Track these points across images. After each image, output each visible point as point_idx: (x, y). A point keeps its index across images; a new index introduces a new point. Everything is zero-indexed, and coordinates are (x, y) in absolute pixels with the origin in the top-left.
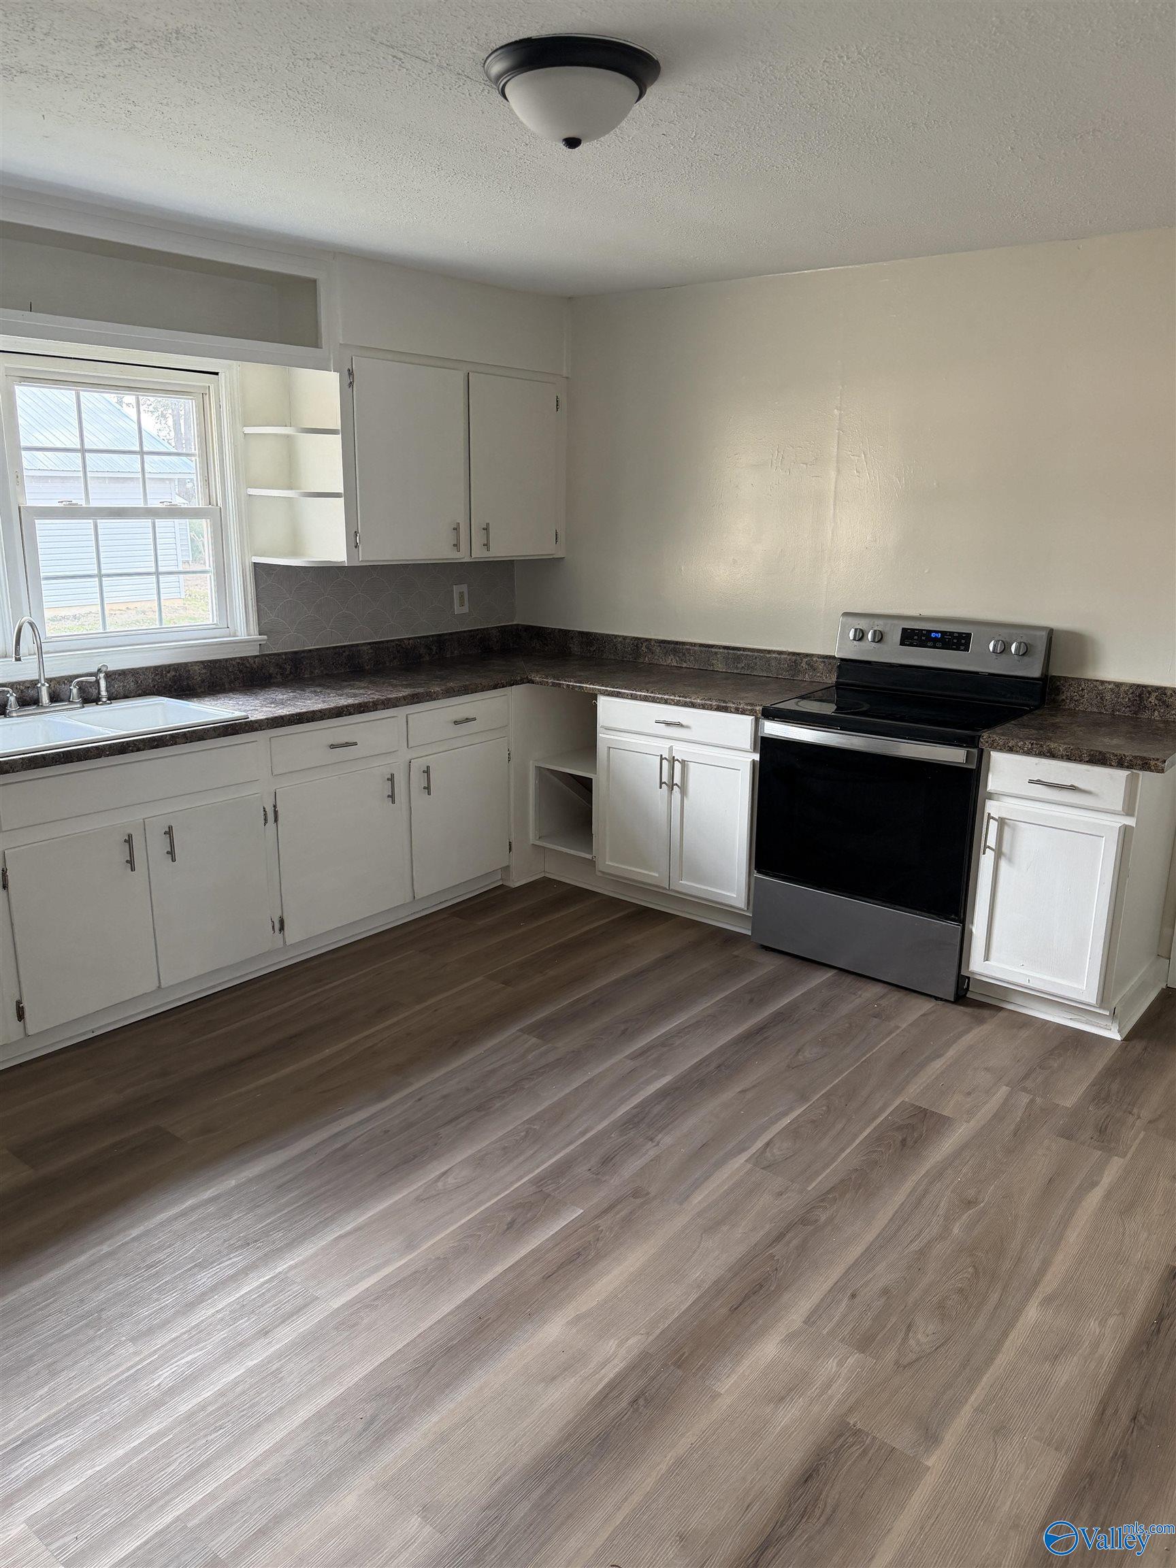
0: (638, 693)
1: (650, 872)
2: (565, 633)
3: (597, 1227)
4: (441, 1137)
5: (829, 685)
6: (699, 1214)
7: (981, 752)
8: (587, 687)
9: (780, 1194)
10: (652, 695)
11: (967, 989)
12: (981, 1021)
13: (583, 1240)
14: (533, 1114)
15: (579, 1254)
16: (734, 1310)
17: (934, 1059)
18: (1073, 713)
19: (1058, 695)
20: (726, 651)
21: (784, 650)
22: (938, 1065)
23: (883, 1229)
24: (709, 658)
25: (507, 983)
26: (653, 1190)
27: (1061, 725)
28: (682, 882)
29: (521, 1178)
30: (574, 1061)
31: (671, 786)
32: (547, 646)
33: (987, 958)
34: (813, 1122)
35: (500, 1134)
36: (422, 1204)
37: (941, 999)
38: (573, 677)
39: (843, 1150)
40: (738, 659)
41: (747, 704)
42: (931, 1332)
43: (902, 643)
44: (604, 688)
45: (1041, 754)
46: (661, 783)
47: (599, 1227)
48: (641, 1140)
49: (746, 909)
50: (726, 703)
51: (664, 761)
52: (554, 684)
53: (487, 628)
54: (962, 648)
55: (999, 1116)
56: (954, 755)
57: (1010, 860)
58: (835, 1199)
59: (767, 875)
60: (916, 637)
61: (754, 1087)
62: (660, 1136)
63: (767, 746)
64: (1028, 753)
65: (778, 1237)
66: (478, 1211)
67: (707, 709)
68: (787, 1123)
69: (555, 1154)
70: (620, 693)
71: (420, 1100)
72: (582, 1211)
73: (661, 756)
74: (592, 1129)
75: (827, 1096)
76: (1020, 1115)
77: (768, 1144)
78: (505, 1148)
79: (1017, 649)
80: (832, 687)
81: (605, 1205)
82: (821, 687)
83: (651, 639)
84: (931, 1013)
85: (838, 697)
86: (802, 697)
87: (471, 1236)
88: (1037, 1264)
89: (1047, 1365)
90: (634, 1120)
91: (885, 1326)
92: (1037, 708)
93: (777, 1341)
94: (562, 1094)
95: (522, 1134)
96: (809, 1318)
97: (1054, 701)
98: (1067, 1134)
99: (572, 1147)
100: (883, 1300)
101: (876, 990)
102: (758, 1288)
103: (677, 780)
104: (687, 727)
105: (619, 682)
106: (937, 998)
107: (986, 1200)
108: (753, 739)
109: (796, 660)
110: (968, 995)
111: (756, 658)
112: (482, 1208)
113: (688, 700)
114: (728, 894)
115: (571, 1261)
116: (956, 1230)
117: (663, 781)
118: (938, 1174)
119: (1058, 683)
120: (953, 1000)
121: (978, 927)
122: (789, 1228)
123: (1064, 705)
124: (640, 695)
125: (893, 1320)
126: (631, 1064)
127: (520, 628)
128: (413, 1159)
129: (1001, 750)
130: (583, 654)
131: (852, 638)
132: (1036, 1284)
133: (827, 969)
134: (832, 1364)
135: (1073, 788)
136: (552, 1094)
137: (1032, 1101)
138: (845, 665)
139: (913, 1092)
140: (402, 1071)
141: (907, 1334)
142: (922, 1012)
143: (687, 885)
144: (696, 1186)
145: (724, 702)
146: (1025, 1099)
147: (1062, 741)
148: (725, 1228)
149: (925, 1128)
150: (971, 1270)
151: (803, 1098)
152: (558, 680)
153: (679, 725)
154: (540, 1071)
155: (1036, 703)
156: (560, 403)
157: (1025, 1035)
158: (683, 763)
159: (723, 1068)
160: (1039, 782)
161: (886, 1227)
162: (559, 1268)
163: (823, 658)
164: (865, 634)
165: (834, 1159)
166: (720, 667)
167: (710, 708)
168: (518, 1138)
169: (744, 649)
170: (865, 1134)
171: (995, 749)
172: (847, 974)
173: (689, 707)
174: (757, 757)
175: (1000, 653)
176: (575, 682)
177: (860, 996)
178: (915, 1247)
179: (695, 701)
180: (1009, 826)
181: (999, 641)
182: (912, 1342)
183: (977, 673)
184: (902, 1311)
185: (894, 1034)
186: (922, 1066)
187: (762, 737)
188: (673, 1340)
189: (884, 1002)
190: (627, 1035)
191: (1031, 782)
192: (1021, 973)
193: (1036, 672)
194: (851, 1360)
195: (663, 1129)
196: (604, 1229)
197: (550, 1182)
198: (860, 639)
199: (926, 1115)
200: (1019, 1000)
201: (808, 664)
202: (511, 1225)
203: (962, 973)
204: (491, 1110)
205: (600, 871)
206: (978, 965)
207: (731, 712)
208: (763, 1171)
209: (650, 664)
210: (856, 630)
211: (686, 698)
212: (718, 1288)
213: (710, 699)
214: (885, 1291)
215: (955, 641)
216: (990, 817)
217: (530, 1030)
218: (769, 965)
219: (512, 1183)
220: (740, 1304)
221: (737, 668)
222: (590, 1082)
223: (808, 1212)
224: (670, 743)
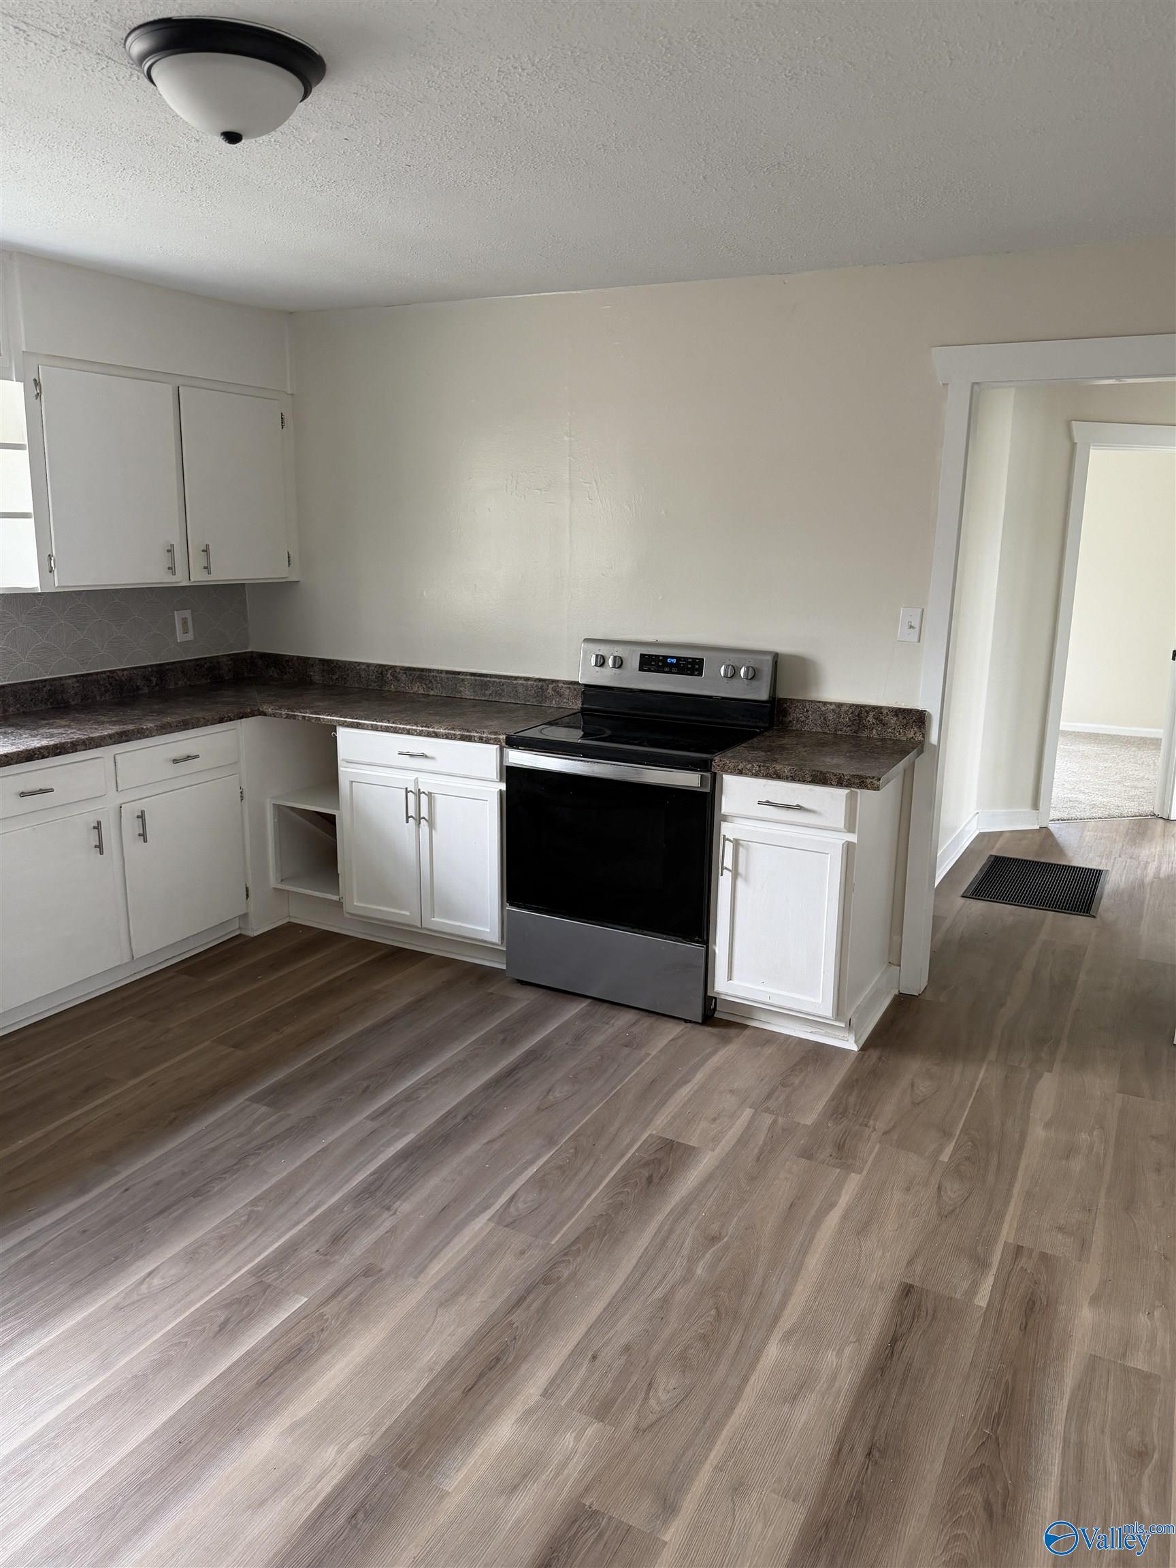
0: (378, 723)
1: (400, 910)
2: (305, 661)
3: (322, 1315)
4: (149, 1232)
5: (574, 711)
6: (435, 1287)
7: (714, 775)
8: (324, 719)
9: (522, 1253)
10: (393, 725)
11: (715, 1009)
12: (726, 1041)
13: (306, 1333)
14: (259, 1192)
15: (300, 1350)
16: (468, 1391)
17: (681, 1086)
18: (800, 734)
19: (786, 716)
20: (473, 678)
21: (531, 676)
22: (685, 1092)
23: (628, 1278)
24: (456, 685)
25: (236, 1046)
26: (387, 1265)
27: (787, 746)
28: (436, 919)
29: (240, 1268)
30: (307, 1128)
31: (419, 819)
32: (285, 674)
33: (730, 978)
34: (560, 1167)
35: (217, 1221)
36: (121, 1313)
37: (690, 1022)
38: (310, 708)
39: (588, 1195)
40: (485, 685)
41: (490, 733)
42: (672, 1388)
43: (641, 669)
44: (342, 719)
45: (768, 776)
46: (408, 817)
47: (325, 1315)
48: (377, 1210)
49: (500, 943)
50: (470, 732)
51: (410, 795)
52: (288, 717)
53: (217, 656)
54: (696, 673)
55: (743, 1141)
56: (689, 779)
57: (746, 880)
58: (579, 1250)
59: (518, 907)
60: (653, 663)
61: (502, 1135)
62: (398, 1204)
63: (512, 775)
64: (756, 775)
65: (519, 1302)
66: (188, 1313)
67: (451, 739)
68: (533, 1172)
69: (280, 1237)
70: (360, 724)
71: (127, 1190)
72: (306, 1299)
73: (406, 789)
74: (324, 1203)
75: (575, 1137)
76: (763, 1138)
77: (512, 1198)
78: (222, 1237)
79: (747, 673)
80: (578, 712)
81: (332, 1290)
82: (567, 714)
83: (396, 666)
84: (680, 1037)
85: (584, 723)
86: (550, 724)
87: (176, 1345)
88: (778, 1297)
89: (786, 1408)
90: (368, 1191)
91: (625, 1389)
92: (767, 729)
93: (512, 1422)
94: (293, 1167)
95: (243, 1219)
96: (546, 1390)
97: (782, 722)
98: (807, 1154)
99: (300, 1227)
100: (625, 1358)
101: (627, 1017)
102: (495, 1362)
103: (424, 813)
104: (432, 758)
105: (359, 713)
106: (686, 1021)
107: (730, 1233)
108: (499, 770)
109: (542, 686)
110: (717, 1015)
111: (503, 685)
112: (193, 1309)
113: (431, 729)
114: (482, 929)
115: (290, 1359)
116: (699, 1271)
117: (409, 815)
118: (684, 1209)
119: (785, 705)
120: (700, 1021)
121: (720, 947)
122: (529, 1291)
123: (792, 726)
124: (381, 726)
125: (634, 1379)
126: (371, 1125)
127: (254, 655)
128: (115, 1261)
129: (731, 773)
130: (325, 683)
131: (593, 664)
132: (776, 1318)
133: (582, 999)
134: (569, 1439)
135: (798, 808)
136: (281, 1169)
137: (775, 1122)
138: (591, 692)
139: (660, 1124)
140: (108, 1158)
141: (647, 1393)
142: (671, 1037)
143: (439, 922)
144: (434, 1255)
145: (468, 731)
146: (768, 1119)
147: (787, 763)
148: (462, 1299)
149: (671, 1162)
150: (713, 1312)
151: (551, 1141)
152: (292, 712)
153: (423, 756)
154: (269, 1143)
155: (767, 725)
156: (285, 421)
157: (769, 1052)
158: (430, 795)
159: (470, 1118)
160: (768, 803)
161: (629, 1275)
162: (276, 1369)
163: (569, 684)
164: (606, 660)
165: (579, 1207)
166: (468, 694)
167: (454, 737)
168: (238, 1223)
169: (491, 676)
170: (612, 1174)
171: (726, 772)
172: (600, 1003)
173: (433, 737)
174: (503, 787)
175: (731, 677)
176: (312, 713)
177: (613, 1025)
178: (658, 1294)
179: (438, 730)
180: (743, 846)
181: (729, 666)
182: (652, 1402)
183: (711, 697)
184: (644, 1367)
185: (643, 1064)
186: (671, 1093)
187: (507, 766)
188: (401, 1436)
189: (635, 1030)
190: (368, 1092)
191: (760, 803)
192: (762, 991)
193: (763, 695)
194: (589, 1432)
195: (402, 1195)
196: (330, 1317)
197: (272, 1269)
198: (602, 665)
199: (672, 1148)
200: (763, 1017)
201: (554, 690)
202: (223, 1326)
203: (709, 994)
204: (210, 1194)
205: (348, 913)
206: (722, 986)
207: (475, 741)
208: (505, 1228)
209: (397, 692)
210: (597, 656)
211: (429, 727)
212: (451, 1369)
213: (453, 729)
214: (627, 1348)
215: (689, 666)
216: (725, 839)
217: (257, 1099)
218: (524, 1000)
219: (229, 1276)
220: (474, 1385)
221: (484, 695)
222: (324, 1150)
223: (551, 1269)
224: (417, 775)
